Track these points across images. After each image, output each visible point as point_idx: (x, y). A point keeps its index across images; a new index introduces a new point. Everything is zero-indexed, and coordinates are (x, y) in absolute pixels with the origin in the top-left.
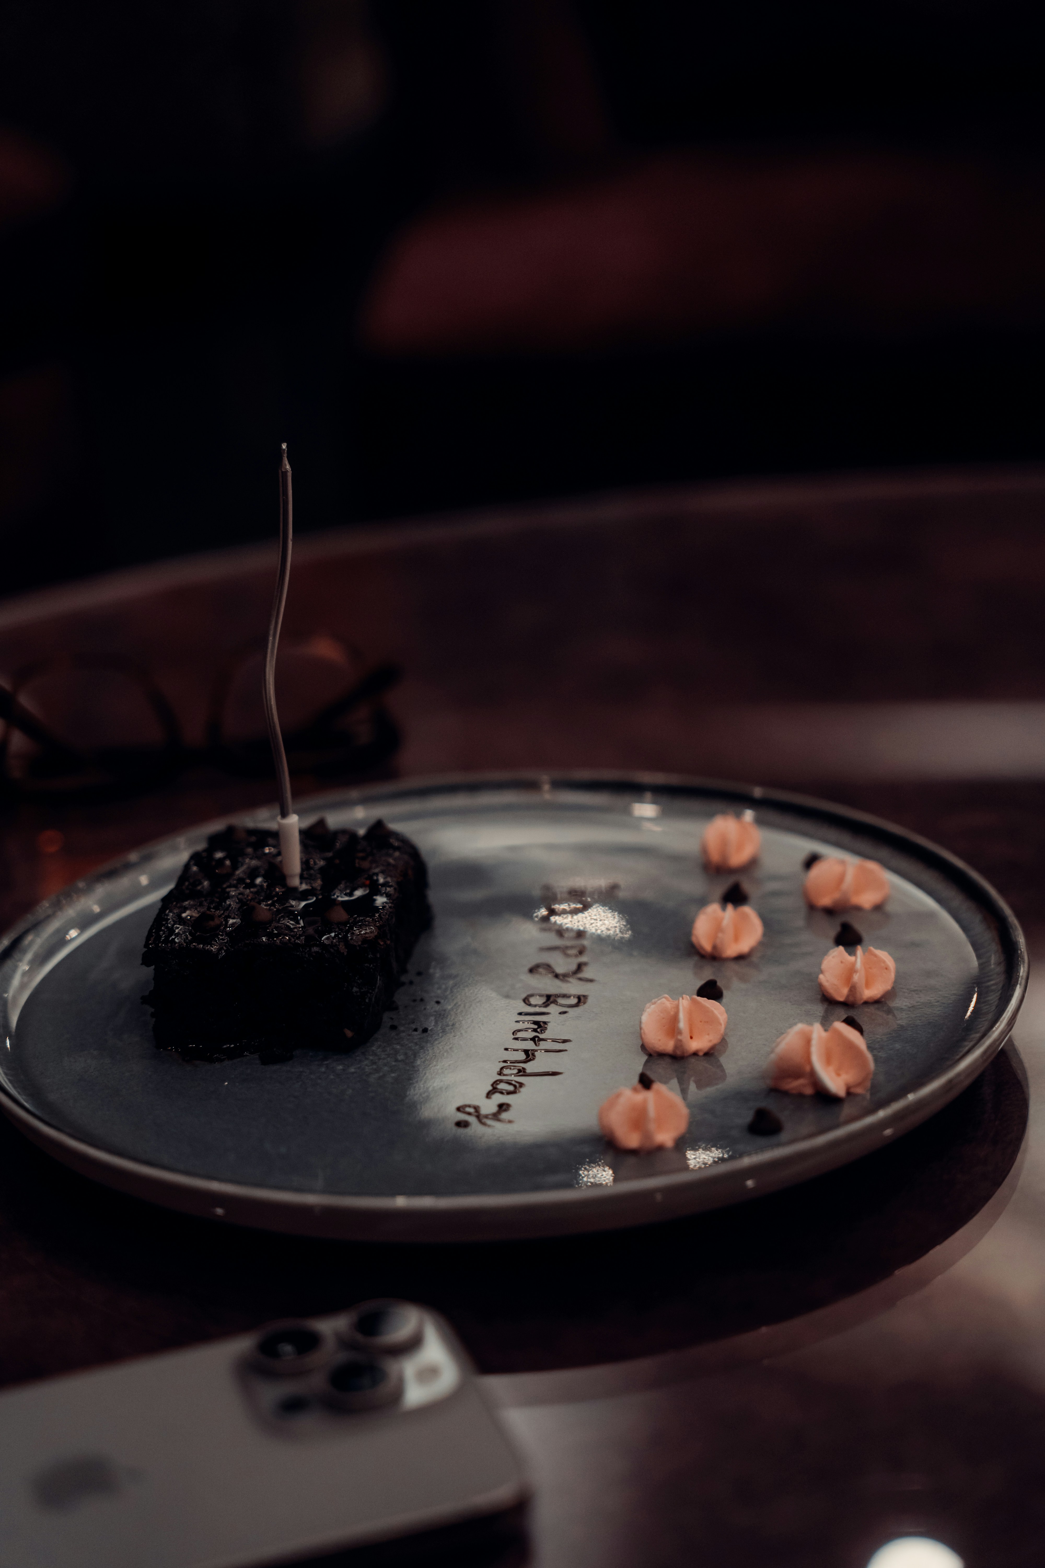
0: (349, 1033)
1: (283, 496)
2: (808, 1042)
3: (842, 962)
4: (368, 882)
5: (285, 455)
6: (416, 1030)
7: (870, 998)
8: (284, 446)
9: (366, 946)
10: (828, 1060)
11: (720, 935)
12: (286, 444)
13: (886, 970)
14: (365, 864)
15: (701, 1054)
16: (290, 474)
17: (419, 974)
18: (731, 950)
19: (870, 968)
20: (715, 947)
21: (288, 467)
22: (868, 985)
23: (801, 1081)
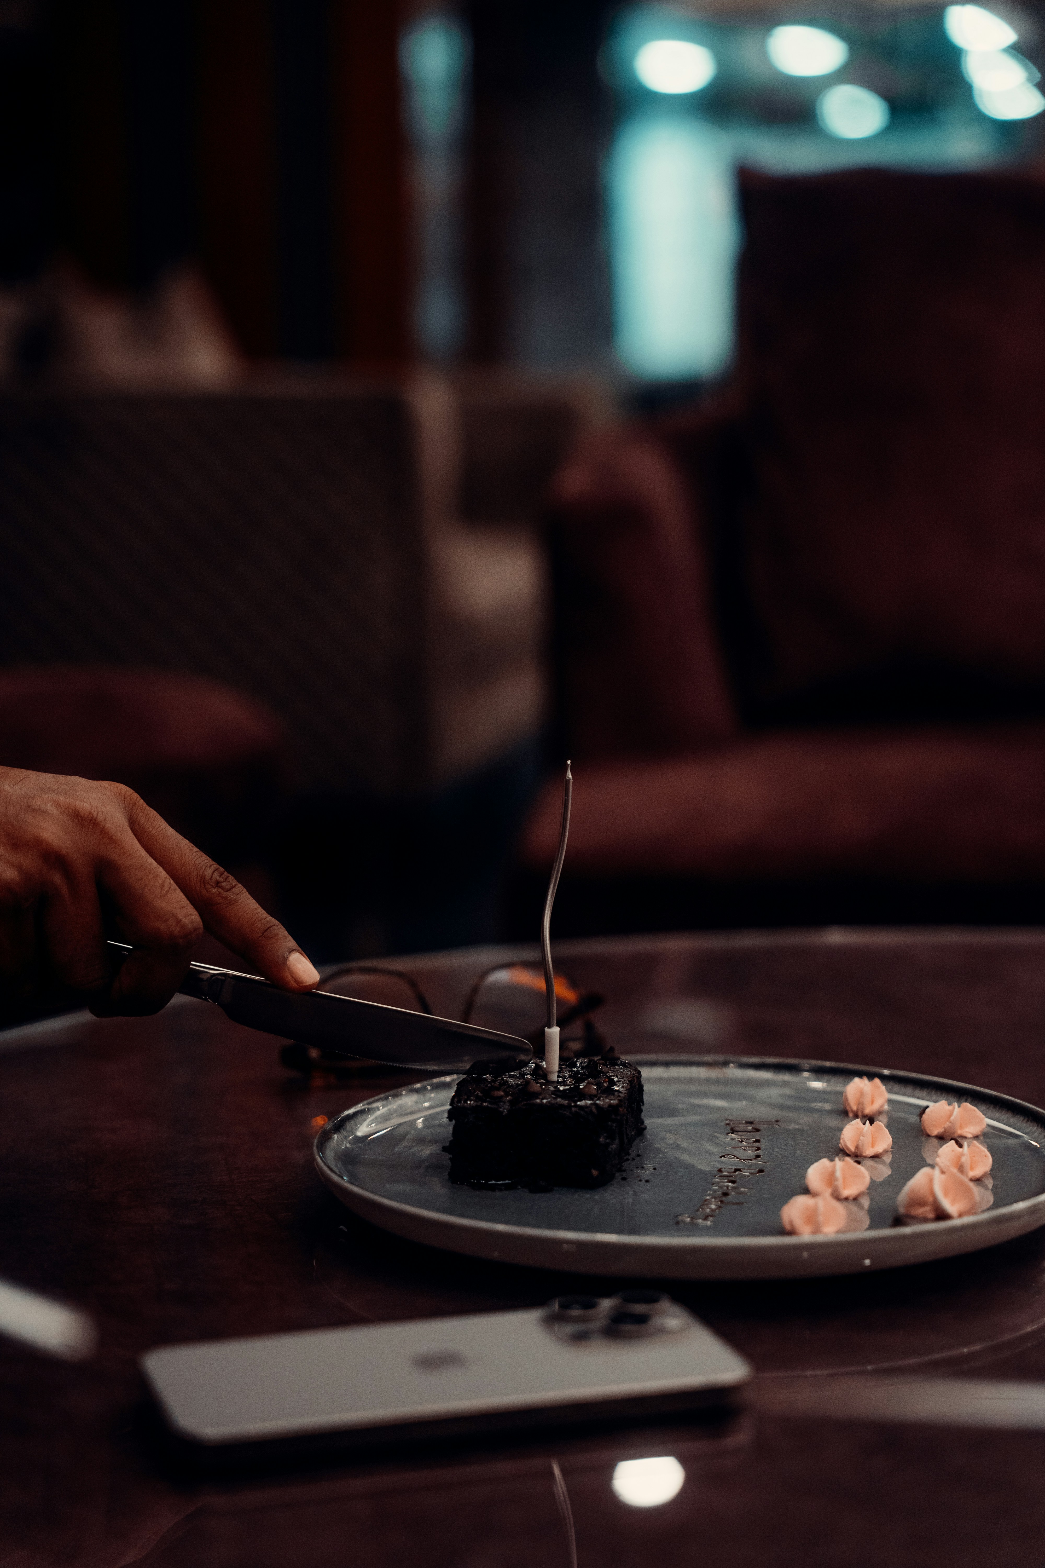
0: (595, 1173)
1: (565, 797)
2: (931, 1180)
3: (953, 1151)
4: (607, 1080)
5: (569, 768)
6: (640, 1181)
7: (974, 1176)
8: (569, 762)
9: (610, 1109)
10: (946, 1194)
11: (861, 1138)
12: (570, 761)
13: (985, 1157)
14: (605, 1069)
15: (851, 1198)
16: (571, 781)
17: (639, 1155)
18: (869, 1151)
19: (974, 1156)
20: (857, 1147)
21: (570, 776)
22: (972, 1169)
23: (927, 1208)
